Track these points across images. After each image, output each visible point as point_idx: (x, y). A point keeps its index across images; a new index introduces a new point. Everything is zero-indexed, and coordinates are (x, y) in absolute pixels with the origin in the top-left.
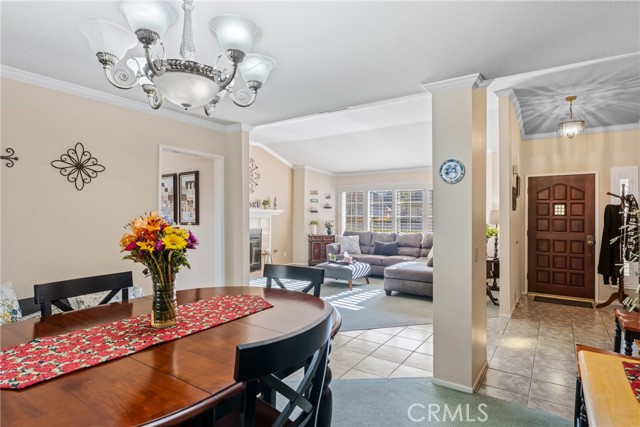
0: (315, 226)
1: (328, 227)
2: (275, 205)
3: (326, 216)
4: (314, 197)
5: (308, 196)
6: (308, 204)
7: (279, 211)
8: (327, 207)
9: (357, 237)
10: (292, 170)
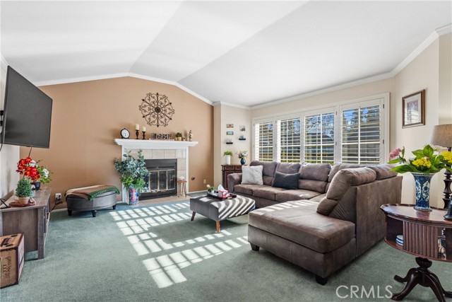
0: (229, 157)
1: (241, 157)
2: (190, 137)
3: (240, 147)
4: (230, 130)
5: (224, 130)
6: (224, 137)
7: (193, 143)
8: (242, 139)
9: (261, 167)
10: (212, 108)
